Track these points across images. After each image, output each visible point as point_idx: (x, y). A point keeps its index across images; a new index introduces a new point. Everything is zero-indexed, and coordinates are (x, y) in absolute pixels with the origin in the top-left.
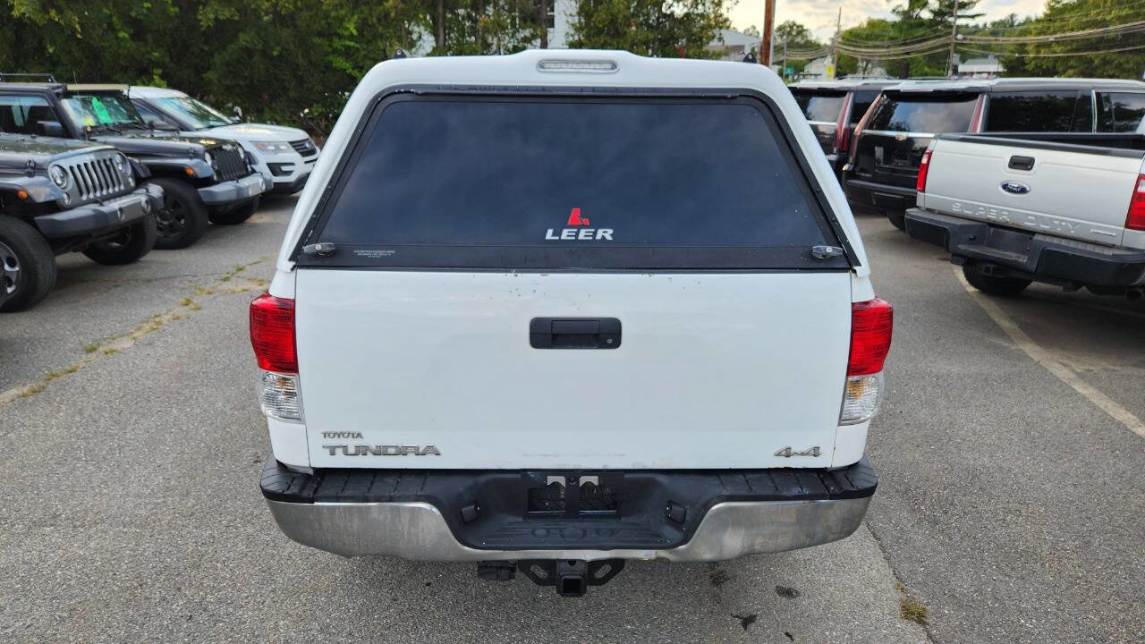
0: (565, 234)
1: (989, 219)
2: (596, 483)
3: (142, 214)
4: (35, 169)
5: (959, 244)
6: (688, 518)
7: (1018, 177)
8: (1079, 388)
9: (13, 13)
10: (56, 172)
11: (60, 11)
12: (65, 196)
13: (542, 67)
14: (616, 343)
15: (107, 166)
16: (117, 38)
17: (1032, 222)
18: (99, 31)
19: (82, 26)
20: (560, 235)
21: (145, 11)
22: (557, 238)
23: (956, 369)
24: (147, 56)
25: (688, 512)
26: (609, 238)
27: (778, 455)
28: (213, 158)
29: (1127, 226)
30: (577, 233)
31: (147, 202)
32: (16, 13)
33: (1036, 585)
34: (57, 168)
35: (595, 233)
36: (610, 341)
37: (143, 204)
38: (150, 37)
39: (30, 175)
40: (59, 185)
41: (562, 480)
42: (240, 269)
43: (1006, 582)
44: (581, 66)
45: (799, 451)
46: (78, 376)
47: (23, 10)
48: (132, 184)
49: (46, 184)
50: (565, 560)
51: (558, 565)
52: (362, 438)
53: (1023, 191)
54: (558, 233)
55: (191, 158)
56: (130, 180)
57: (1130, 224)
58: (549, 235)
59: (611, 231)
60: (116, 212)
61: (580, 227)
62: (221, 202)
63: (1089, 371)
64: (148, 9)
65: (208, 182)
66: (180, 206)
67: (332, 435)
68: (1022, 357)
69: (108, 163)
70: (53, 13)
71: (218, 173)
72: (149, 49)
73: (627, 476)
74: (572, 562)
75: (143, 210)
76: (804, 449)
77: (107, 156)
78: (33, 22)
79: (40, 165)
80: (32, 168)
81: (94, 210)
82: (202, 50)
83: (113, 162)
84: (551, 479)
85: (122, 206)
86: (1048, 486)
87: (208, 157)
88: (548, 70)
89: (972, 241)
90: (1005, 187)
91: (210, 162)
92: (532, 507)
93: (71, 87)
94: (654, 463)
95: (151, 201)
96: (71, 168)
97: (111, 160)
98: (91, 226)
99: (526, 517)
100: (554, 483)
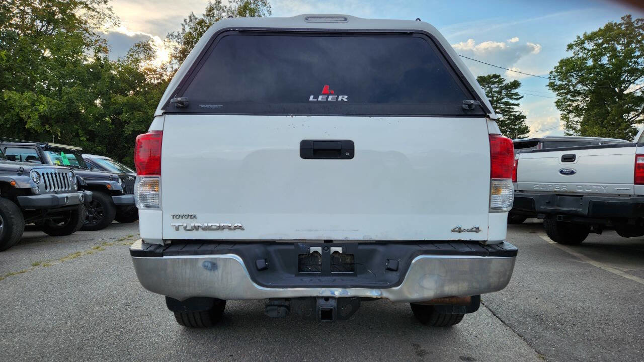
0: (320, 98)
1: (555, 191)
2: (341, 252)
3: (78, 202)
4: (22, 172)
5: (541, 206)
6: (400, 266)
7: (568, 165)
8: (627, 277)
9: (26, 126)
10: (34, 175)
11: (51, 125)
12: (37, 188)
13: (307, 20)
14: (351, 156)
15: (63, 177)
16: (80, 140)
17: (581, 189)
18: (71, 136)
19: (61, 133)
20: (317, 98)
21: (96, 127)
22: (316, 100)
23: (552, 270)
24: (94, 149)
25: (400, 263)
26: (346, 100)
27: (453, 231)
28: (122, 182)
29: (635, 183)
30: (327, 98)
31: (82, 196)
32: (27, 126)
33: (630, 354)
34: (35, 173)
35: (337, 98)
36: (347, 154)
37: (80, 197)
38: (97, 140)
39: (19, 174)
40: (34, 182)
41: (319, 249)
42: (131, 237)
43: (609, 353)
44: (328, 19)
45: (466, 228)
46: (25, 275)
47: (31, 124)
48: (76, 188)
49: (27, 181)
50: (322, 297)
51: (318, 301)
52: (196, 218)
53: (572, 173)
54: (316, 97)
55: (111, 180)
56: (75, 186)
57: (636, 182)
58: (311, 98)
59: (346, 97)
60: (64, 198)
61: (329, 95)
62: (124, 204)
63: (631, 270)
64: (98, 126)
65: (118, 193)
66: (100, 206)
67: (178, 217)
68: (589, 266)
69: (64, 175)
70: (47, 126)
71: (125, 189)
72: (96, 145)
73: (361, 247)
74: (327, 299)
75: (80, 200)
76: (470, 228)
77: (64, 172)
78: (36, 131)
79: (26, 170)
80: (21, 171)
81: (52, 196)
82: (124, 146)
83: (67, 175)
84: (313, 249)
85: (69, 196)
86: (623, 314)
87: (120, 180)
88: (310, 21)
89: (548, 203)
90: (561, 172)
91: (121, 184)
92: (300, 270)
93: (51, 144)
94: (377, 236)
95: (85, 196)
96: (43, 174)
97: (66, 174)
98: (49, 204)
99: (297, 275)
100: (314, 251)
